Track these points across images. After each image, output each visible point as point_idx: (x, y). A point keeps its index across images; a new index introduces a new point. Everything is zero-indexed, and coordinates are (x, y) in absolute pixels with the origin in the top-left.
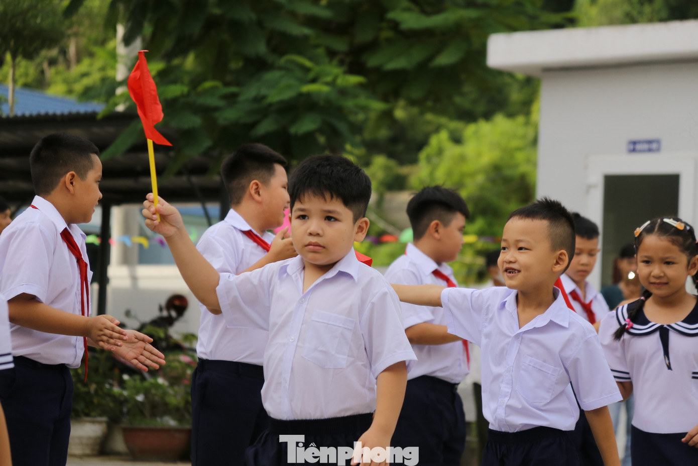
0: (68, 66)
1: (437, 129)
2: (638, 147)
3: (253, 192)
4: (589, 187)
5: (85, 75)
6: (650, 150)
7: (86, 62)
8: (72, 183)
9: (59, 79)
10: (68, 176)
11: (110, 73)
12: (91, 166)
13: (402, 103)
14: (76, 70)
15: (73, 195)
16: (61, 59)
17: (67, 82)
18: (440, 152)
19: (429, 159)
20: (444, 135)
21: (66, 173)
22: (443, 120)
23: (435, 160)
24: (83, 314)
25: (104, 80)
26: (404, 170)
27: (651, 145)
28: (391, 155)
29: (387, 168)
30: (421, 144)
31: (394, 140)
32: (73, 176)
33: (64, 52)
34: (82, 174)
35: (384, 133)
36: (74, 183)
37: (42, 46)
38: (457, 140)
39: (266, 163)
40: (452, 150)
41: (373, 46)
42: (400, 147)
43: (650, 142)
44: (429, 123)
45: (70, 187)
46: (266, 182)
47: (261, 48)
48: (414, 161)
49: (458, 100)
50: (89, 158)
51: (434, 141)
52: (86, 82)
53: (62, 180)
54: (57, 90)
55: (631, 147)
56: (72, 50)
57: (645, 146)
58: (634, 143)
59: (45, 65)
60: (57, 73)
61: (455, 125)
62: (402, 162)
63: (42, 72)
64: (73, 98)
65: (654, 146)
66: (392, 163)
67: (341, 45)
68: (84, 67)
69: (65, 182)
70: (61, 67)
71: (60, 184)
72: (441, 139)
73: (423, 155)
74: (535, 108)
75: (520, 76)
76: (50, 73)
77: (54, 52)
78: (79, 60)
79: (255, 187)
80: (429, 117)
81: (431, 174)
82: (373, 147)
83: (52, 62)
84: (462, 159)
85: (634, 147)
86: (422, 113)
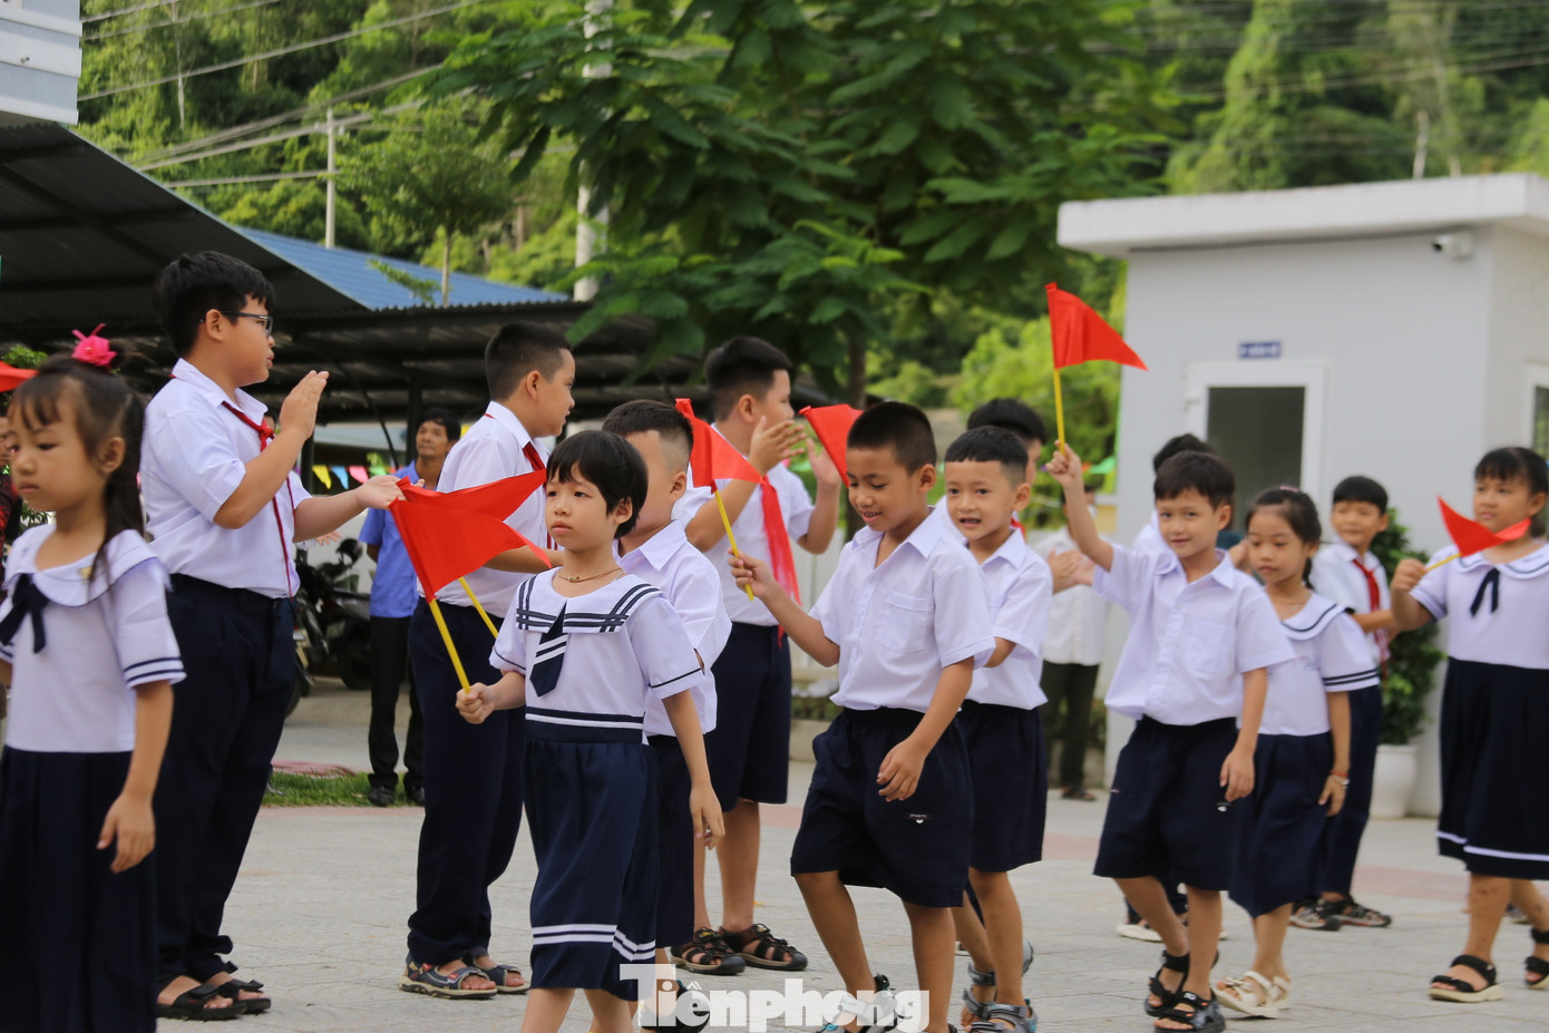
0: (514, 246)
1: (987, 329)
2: (1253, 351)
3: (743, 410)
4: (1189, 403)
5: (534, 256)
6: (1267, 356)
7: (536, 239)
8: (535, 386)
9: (502, 262)
10: (530, 376)
11: (565, 254)
12: (560, 363)
13: (944, 292)
14: (524, 249)
15: (536, 401)
16: (504, 236)
17: (510, 264)
18: (991, 357)
19: (975, 367)
20: (995, 336)
21: (527, 373)
22: (995, 317)
23: (983, 369)
24: (549, 546)
25: (557, 262)
26: (943, 381)
27: (1269, 349)
28: (926, 362)
29: (920, 378)
30: (965, 348)
31: (930, 342)
32: (536, 377)
33: (509, 227)
34: (548, 374)
35: (917, 333)
36: (538, 386)
37: (484, 220)
38: (1013, 342)
39: (761, 371)
40: (1006, 356)
41: (908, 215)
42: (938, 351)
43: (1268, 345)
44: (975, 320)
45: (533, 391)
46: (760, 397)
47: (762, 218)
48: (957, 370)
49: (1017, 291)
50: (557, 353)
51: (982, 342)
52: (537, 264)
53: (523, 381)
54: (498, 275)
55: (1244, 351)
56: (518, 224)
57: (1262, 350)
58: (1248, 346)
59: (485, 244)
60: (499, 254)
61: (1010, 322)
62: (940, 371)
63: (481, 252)
64: (519, 285)
65: (1273, 350)
66: (927, 372)
67: (867, 216)
68: (532, 245)
69: (526, 384)
70: (504, 246)
71: (521, 387)
72: (991, 341)
73: (967, 362)
74: (1115, 300)
75: (1099, 257)
76: (490, 253)
77: (496, 227)
78: (526, 239)
79: (746, 404)
80: (977, 311)
81: (979, 386)
82: (903, 351)
83: (494, 240)
84: (1019, 367)
85: (1247, 350)
86: (967, 307)
